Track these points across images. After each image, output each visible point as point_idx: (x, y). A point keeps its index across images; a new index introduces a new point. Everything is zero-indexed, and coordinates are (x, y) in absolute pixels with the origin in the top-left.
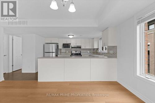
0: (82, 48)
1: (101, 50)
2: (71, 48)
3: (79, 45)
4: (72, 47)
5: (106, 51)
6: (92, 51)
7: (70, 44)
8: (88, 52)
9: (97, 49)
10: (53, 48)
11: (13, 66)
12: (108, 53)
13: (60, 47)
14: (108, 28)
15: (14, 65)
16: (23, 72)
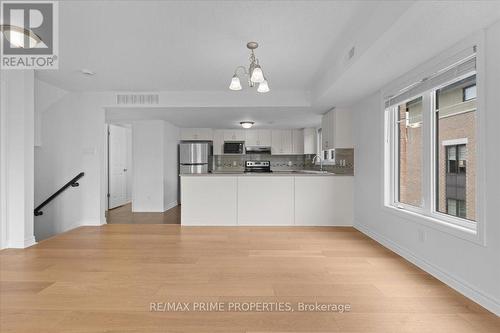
0: (273, 154)
1: (323, 159)
2: (244, 153)
3: (264, 145)
4: (247, 152)
5: (333, 160)
6: (300, 161)
7: (243, 143)
8: (290, 163)
9: (313, 156)
10: (198, 154)
11: (109, 195)
12: (337, 165)
13: (218, 151)
14: (333, 108)
15: (111, 193)
16: (135, 209)
